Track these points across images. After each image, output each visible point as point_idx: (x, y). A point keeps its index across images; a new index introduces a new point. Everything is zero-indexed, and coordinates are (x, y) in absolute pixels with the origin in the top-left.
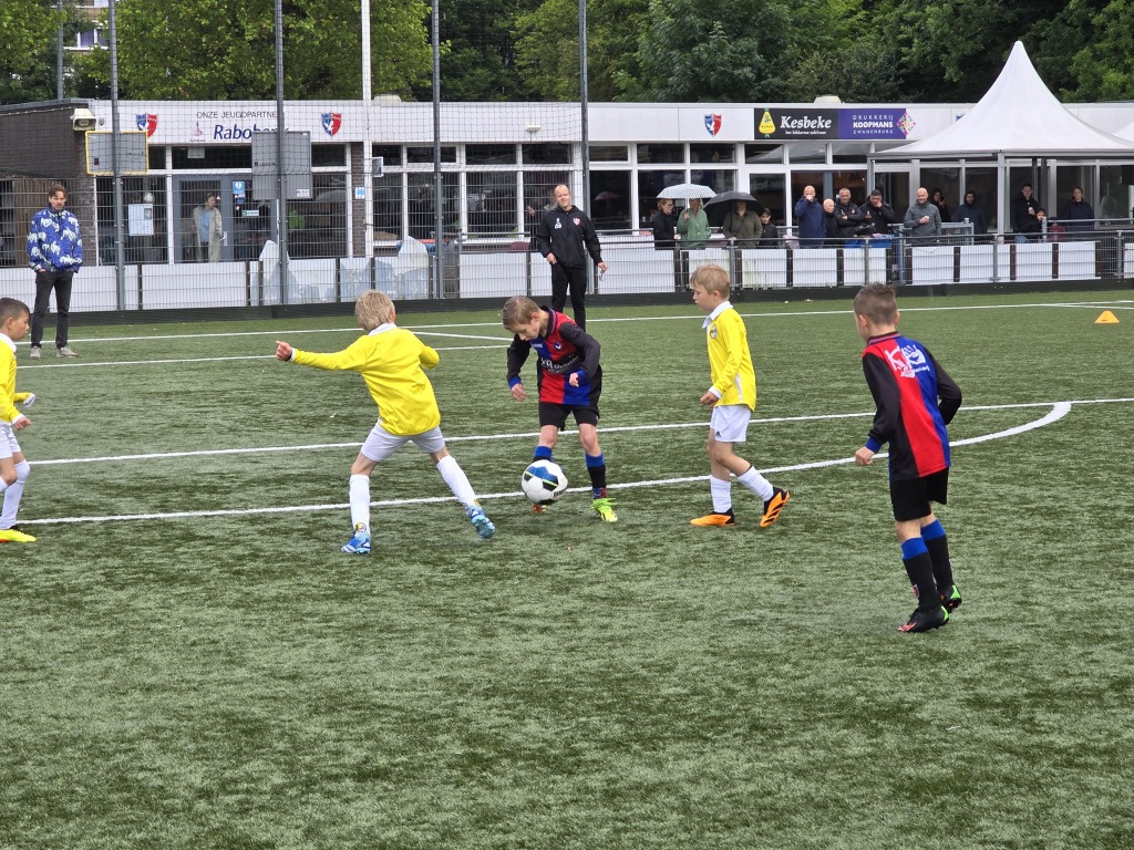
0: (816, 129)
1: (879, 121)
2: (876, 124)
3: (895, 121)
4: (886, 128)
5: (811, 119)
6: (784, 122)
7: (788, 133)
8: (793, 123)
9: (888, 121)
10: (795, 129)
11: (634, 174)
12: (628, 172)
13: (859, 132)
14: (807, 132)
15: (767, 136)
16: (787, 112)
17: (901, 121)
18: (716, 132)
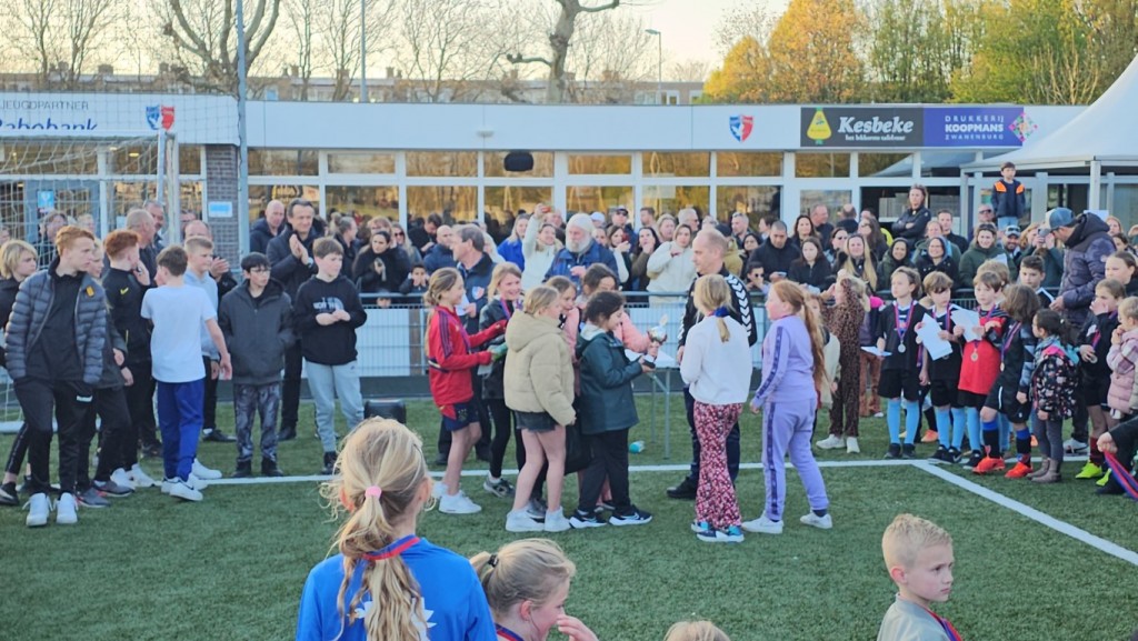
0: (890, 133)
1: (983, 123)
2: (977, 128)
4: (994, 133)
5: (884, 120)
6: (845, 124)
7: (848, 138)
8: (857, 126)
9: (999, 123)
10: (859, 134)
11: (638, 191)
12: (630, 189)
13: (954, 137)
14: (877, 138)
15: (821, 143)
16: (848, 113)
17: (1015, 122)
18: (745, 136)
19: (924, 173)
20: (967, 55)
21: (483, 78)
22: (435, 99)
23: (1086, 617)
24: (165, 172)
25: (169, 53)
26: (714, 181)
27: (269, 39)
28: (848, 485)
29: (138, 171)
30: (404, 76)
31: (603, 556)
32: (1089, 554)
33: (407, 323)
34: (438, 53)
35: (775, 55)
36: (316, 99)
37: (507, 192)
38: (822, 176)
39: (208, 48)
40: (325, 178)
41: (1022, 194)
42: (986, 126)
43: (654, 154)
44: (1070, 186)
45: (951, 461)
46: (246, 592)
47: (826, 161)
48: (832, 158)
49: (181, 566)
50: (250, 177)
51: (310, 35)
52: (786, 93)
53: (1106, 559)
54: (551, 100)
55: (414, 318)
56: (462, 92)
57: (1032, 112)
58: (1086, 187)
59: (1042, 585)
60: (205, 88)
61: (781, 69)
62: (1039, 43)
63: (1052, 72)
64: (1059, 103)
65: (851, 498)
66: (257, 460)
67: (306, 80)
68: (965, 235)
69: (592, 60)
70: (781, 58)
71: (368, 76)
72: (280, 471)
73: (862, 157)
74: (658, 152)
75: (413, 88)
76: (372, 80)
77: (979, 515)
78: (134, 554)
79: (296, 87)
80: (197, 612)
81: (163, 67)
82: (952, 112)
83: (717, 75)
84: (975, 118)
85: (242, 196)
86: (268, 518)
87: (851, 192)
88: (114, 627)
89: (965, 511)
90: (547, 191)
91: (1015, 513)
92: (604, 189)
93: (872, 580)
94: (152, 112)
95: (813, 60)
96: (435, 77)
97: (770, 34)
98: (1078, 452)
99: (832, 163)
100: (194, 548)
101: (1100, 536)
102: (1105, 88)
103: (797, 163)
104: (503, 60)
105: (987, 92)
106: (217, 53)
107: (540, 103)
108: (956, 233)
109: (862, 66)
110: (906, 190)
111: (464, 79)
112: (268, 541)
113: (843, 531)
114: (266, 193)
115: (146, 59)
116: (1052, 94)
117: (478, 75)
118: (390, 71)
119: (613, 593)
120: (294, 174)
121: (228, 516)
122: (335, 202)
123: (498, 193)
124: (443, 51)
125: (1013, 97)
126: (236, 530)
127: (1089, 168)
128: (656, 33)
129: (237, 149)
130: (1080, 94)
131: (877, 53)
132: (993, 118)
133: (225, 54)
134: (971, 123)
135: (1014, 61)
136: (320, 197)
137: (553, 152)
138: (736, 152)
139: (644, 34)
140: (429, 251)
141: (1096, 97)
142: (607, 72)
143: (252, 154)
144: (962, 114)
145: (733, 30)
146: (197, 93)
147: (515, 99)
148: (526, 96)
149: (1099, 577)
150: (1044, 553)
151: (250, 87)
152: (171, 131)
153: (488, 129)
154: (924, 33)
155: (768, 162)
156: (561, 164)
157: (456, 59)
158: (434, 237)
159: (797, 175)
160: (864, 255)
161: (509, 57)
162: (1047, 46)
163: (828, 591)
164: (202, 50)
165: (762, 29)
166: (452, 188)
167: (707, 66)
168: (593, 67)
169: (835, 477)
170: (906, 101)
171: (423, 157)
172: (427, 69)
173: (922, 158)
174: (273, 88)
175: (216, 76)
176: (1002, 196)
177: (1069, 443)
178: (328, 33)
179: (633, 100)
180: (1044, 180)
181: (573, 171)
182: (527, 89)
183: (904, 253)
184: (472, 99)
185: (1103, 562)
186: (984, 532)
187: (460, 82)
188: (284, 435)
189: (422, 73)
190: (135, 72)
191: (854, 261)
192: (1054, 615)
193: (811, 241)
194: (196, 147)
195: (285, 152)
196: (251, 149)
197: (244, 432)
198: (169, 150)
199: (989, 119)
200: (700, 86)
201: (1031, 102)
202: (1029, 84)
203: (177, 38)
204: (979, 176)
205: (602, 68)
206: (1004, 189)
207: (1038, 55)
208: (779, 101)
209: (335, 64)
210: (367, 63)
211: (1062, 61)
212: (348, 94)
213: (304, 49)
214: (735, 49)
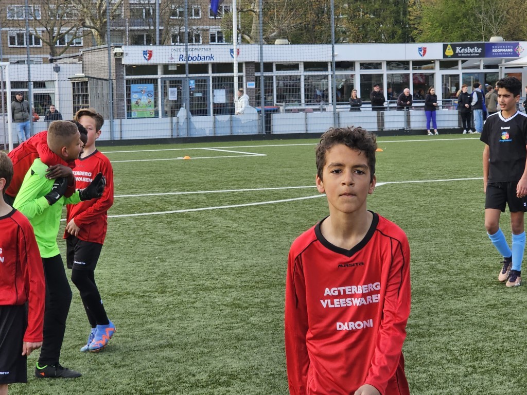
1: (505, 48)
2: (504, 50)
3: (514, 49)
4: (509, 52)
5: (471, 48)
6: (458, 50)
7: (459, 55)
8: (462, 50)
10: (463, 53)
11: (385, 76)
12: (381, 75)
13: (496, 54)
14: (469, 55)
15: (450, 57)
16: (459, 45)
17: (516, 48)
18: (424, 55)
26: (411, 72)
43: (391, 62)
82: (494, 45)
84: (502, 47)
87: (459, 74)
90: (352, 76)
103: (440, 65)
125: (516, 39)
134: (501, 49)
137: (355, 62)
138: (420, 61)
144: (498, 45)
156: (357, 66)
159: (441, 69)
173: (484, 62)
181: (362, 68)
199: (507, 47)
201: (522, 40)
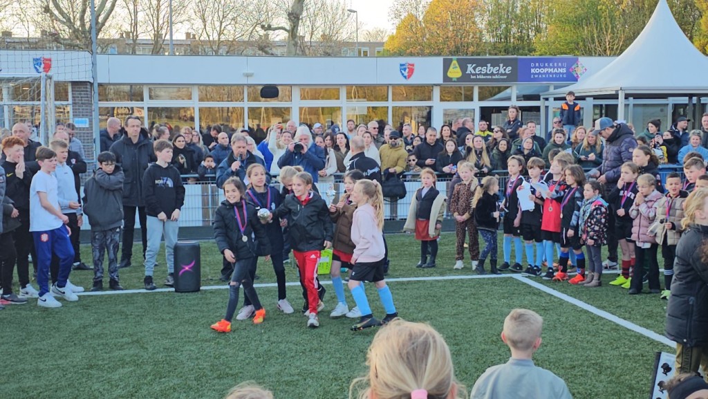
0: (498, 74)
1: (554, 67)
2: (550, 70)
3: (569, 68)
4: (560, 73)
5: (493, 66)
6: (470, 68)
7: (472, 77)
8: (477, 70)
9: (563, 67)
10: (479, 74)
11: (344, 110)
12: (339, 108)
13: (536, 76)
14: (490, 77)
15: (456, 80)
16: (472, 61)
17: (573, 67)
18: (409, 76)
19: (518, 98)
20: (544, 26)
21: (247, 39)
22: (217, 53)
23: (616, 368)
24: (46, 100)
25: (47, 24)
26: (390, 104)
27: (111, 15)
28: (473, 290)
29: (28, 99)
30: (197, 39)
31: (324, 336)
32: (618, 330)
33: (200, 193)
34: (217, 24)
35: (428, 25)
36: (141, 53)
37: (263, 110)
38: (457, 101)
39: (72, 21)
40: (147, 103)
41: (579, 111)
42: (556, 69)
43: (354, 87)
44: (606, 105)
45: (535, 274)
46: (100, 363)
47: (459, 91)
48: (463, 89)
49: (59, 347)
50: (100, 102)
51: (137, 12)
52: (434, 49)
53: (629, 333)
54: (289, 54)
55: (204, 190)
56: (233, 48)
57: (583, 60)
58: (616, 106)
59: (590, 349)
60: (71, 47)
61: (431, 34)
62: (587, 18)
63: (595, 36)
64: (600, 55)
65: (474, 298)
66: (106, 281)
67: (134, 41)
68: (543, 136)
69: (315, 29)
70: (432, 27)
71: (174, 38)
72: (121, 287)
73: (480, 88)
74: (357, 86)
75: (202, 46)
76: (177, 40)
77: (552, 307)
78: (29, 340)
79: (129, 45)
80: (70, 375)
81: (44, 32)
82: (535, 61)
83: (392, 38)
84: (549, 65)
85: (95, 114)
86: (114, 316)
87: (474, 110)
88: (17, 386)
89: (544, 305)
90: (288, 110)
91: (573, 305)
92: (323, 108)
93: (487, 347)
94: (37, 62)
95: (451, 28)
96: (216, 38)
97: (424, 13)
98: (611, 268)
99: (463, 92)
100: (67, 335)
101: (625, 319)
102: (627, 46)
103: (441, 92)
104: (258, 28)
105: (557, 48)
106: (78, 23)
107: (282, 56)
108: (538, 135)
109: (481, 32)
110: (506, 108)
111: (234, 40)
112: (114, 330)
113: (470, 318)
114: (110, 112)
115: (32, 28)
116: (596, 49)
117: (244, 37)
118: (188, 34)
119: (330, 358)
120: (128, 100)
121: (89, 315)
122: (154, 118)
123: (258, 111)
124: (221, 23)
125: (572, 51)
126: (94, 323)
127: (618, 95)
128: (354, 12)
129: (92, 84)
130: (612, 49)
131: (490, 24)
132: (560, 64)
133: (83, 25)
134: (546, 67)
135: (572, 29)
136: (145, 114)
137: (291, 86)
138: (405, 85)
139: (347, 13)
140: (213, 148)
141: (622, 51)
142: (324, 36)
143: (101, 88)
144: (542, 62)
145: (402, 10)
146: (66, 49)
147: (267, 53)
148: (274, 51)
149: (624, 343)
150: (591, 329)
151: (99, 45)
152: (49, 74)
153: (250, 71)
154: (518, 12)
155: (423, 92)
156: (296, 93)
157: (229, 27)
158: (216, 139)
159: (442, 100)
160: (482, 148)
161: (263, 27)
162: (592, 20)
163: (461, 355)
164: (70, 23)
165: (420, 9)
166: (228, 108)
167: (386, 32)
168: (315, 33)
169: (465, 285)
170: (508, 54)
171: (209, 89)
172: (211, 34)
173: (517, 89)
174: (113, 46)
175: (78, 38)
176: (566, 112)
177: (606, 262)
178: (148, 11)
179: (341, 53)
180: (590, 102)
181: (303, 98)
182: (274, 47)
183: (506, 147)
184: (240, 52)
185: (626, 334)
186: (555, 317)
187: (232, 42)
188: (124, 264)
189: (208, 36)
190: (26, 36)
191: (476, 151)
192: (597, 367)
193: (452, 140)
194: (65, 83)
195: (122, 86)
196: (100, 85)
197: (98, 262)
198: (48, 86)
199: (558, 65)
200: (382, 44)
201: (583, 54)
202: (581, 44)
203: (52, 14)
204: (551, 99)
205: (321, 33)
206: (567, 108)
207: (587, 26)
208: (430, 55)
209: (153, 31)
210: (174, 30)
211: (601, 29)
212: (162, 50)
213: (133, 21)
214: (403, 21)
